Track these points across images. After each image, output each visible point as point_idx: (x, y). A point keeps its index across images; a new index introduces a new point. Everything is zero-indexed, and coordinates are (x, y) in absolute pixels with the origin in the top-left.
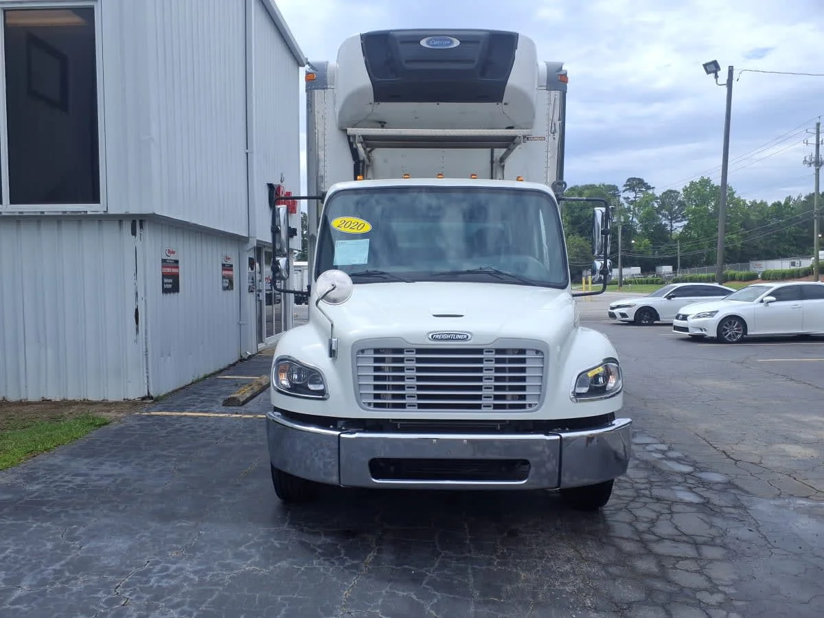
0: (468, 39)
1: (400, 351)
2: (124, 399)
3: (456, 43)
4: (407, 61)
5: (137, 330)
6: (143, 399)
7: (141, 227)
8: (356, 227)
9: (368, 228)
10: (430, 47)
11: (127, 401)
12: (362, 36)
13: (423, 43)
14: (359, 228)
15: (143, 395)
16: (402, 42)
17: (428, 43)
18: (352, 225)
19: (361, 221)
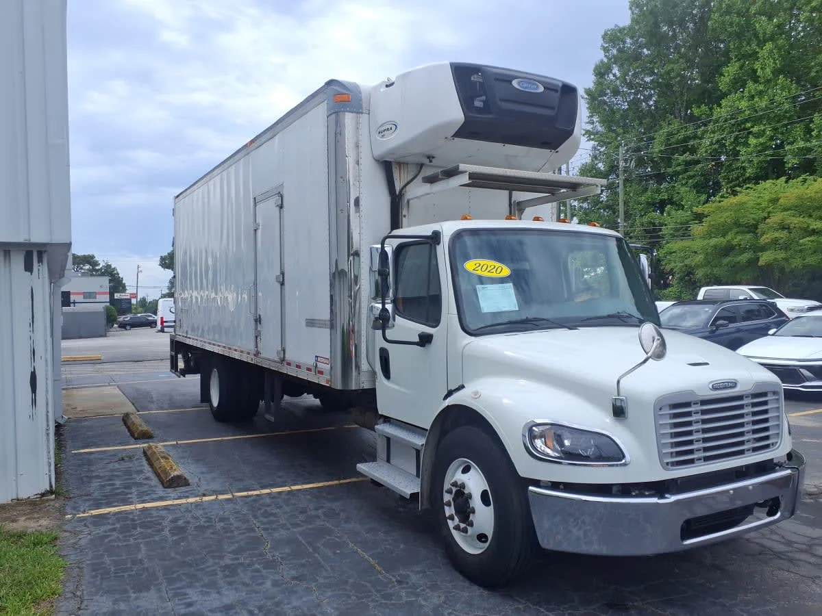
0: (550, 87)
1: (688, 405)
2: (12, 500)
3: (541, 89)
4: (501, 100)
5: (34, 402)
6: (43, 495)
7: (40, 260)
8: (494, 270)
9: (506, 272)
10: (522, 89)
11: (18, 502)
12: (452, 65)
13: (515, 83)
14: (498, 272)
15: (42, 490)
16: (497, 79)
17: (519, 83)
18: (489, 269)
19: (497, 264)
